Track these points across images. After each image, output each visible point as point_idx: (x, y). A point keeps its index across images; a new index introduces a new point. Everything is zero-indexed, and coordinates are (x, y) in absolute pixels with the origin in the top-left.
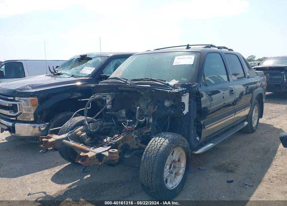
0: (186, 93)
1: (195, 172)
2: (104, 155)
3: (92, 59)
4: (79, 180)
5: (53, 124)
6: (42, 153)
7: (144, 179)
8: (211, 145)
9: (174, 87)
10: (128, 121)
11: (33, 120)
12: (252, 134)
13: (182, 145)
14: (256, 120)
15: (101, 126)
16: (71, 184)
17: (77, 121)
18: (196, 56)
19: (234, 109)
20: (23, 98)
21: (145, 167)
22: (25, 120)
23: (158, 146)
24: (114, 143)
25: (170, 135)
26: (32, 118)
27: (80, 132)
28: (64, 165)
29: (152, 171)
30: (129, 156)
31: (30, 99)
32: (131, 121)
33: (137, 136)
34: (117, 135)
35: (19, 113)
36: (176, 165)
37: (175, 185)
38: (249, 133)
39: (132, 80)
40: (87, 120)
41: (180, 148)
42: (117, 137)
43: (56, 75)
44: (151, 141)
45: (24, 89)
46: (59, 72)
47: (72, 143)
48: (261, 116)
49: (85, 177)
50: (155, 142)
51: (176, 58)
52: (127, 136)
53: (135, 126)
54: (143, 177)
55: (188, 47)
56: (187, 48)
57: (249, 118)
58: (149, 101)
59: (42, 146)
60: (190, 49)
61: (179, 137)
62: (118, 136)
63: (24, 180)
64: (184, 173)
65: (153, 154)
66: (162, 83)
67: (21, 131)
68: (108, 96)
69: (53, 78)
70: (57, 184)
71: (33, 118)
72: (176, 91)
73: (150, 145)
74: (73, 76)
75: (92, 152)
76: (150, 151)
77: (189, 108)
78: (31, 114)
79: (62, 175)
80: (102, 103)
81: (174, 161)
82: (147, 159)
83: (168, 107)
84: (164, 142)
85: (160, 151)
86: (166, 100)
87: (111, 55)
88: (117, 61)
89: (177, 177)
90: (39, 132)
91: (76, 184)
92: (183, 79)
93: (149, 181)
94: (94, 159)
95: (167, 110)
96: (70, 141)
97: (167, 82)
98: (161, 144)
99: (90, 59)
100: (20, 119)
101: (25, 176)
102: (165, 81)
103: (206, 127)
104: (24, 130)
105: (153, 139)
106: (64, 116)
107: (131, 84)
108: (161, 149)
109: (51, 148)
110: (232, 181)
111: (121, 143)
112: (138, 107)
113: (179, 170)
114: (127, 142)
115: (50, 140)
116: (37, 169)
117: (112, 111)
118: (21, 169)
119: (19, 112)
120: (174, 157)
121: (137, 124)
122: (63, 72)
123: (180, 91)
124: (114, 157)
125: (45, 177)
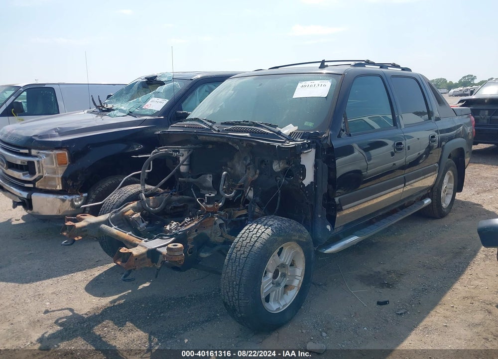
0: (309, 148)
1: (325, 285)
2: (160, 253)
3: (164, 84)
4: (130, 291)
5: (94, 196)
6: (66, 245)
7: (227, 293)
8: (354, 239)
9: (290, 137)
10: (208, 195)
11: (61, 189)
12: (439, 220)
13: (297, 239)
14: (450, 196)
15: (168, 202)
16: (116, 297)
17: (130, 193)
18: (335, 81)
19: (403, 176)
20: (44, 152)
21: (229, 274)
22: (48, 188)
23: (252, 239)
24: (180, 232)
25: (275, 222)
26: (59, 184)
27: (131, 211)
28: (109, 265)
29: (240, 282)
30: (207, 255)
31: (55, 154)
32: (212, 195)
33: (222, 222)
34: (189, 219)
35: (39, 176)
36: (286, 272)
37: (284, 306)
38: (434, 218)
39: (222, 124)
40: (146, 190)
41: (294, 244)
42: (188, 221)
43: (104, 111)
44: (243, 231)
45: (47, 136)
46: (109, 106)
47: (114, 230)
48: (459, 187)
49: (141, 287)
50: (250, 232)
51: (300, 85)
52: (205, 220)
53: (221, 204)
54: (225, 291)
55: (323, 65)
56: (320, 68)
57: (434, 191)
58: (248, 161)
59: (65, 234)
60: (326, 68)
61: (290, 225)
62: (190, 221)
63: (40, 288)
64: (300, 286)
65: (244, 253)
66: (271, 130)
67: (42, 207)
68: (182, 151)
69: (99, 117)
70: (94, 296)
71: (61, 185)
72: (291, 144)
73: (240, 238)
74: (130, 114)
75: (141, 247)
76: (240, 247)
77: (314, 175)
78: (57, 179)
79: (102, 283)
80: (173, 162)
81: (283, 265)
82: (233, 261)
83: (279, 172)
84: (263, 234)
85: (255, 248)
86: (275, 160)
87: (199, 76)
88: (208, 87)
89: (289, 292)
90: (71, 209)
91: (123, 298)
92: (306, 123)
93: (234, 298)
94: (144, 259)
95: (277, 176)
96: (112, 227)
97: (278, 129)
98: (258, 236)
99: (162, 83)
100: (40, 187)
101: (44, 281)
102: (275, 126)
103: (344, 207)
104: (47, 205)
105: (246, 228)
106: (114, 182)
107: (219, 131)
108: (258, 245)
109: (80, 238)
110: (386, 302)
111: (193, 232)
112: (224, 173)
113: (292, 281)
114: (205, 231)
115: (78, 225)
116: (65, 271)
117: (189, 177)
118: (39, 269)
119: (37, 175)
120: (283, 259)
121: (223, 201)
122: (115, 106)
123: (298, 145)
124: (175, 257)
125: (76, 285)
